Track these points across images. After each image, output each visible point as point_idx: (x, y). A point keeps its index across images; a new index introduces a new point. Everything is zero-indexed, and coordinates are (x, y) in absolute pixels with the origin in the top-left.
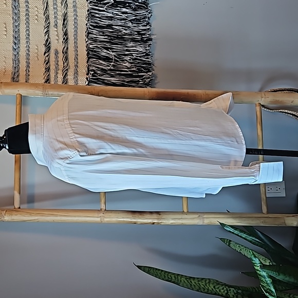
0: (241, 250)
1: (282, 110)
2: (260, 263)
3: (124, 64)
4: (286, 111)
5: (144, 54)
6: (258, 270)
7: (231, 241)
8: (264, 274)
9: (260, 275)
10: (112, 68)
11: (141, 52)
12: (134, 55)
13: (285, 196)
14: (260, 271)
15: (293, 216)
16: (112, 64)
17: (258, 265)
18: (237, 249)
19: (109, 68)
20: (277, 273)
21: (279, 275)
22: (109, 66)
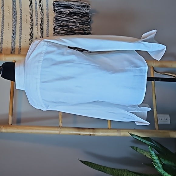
0: (143, 153)
7: (137, 148)
13: (170, 123)
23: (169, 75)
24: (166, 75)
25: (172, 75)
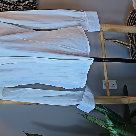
0: (94, 121)
1: (113, 40)
2: (112, 124)
3: (20, 8)
4: (115, 40)
5: (33, 3)
6: (111, 130)
7: (88, 115)
8: (115, 132)
9: (112, 133)
10: (12, 9)
11: (30, 1)
12: (26, 2)
13: (117, 89)
14: (112, 130)
15: (126, 97)
16: (12, 7)
17: (111, 126)
18: (91, 120)
19: (10, 9)
20: (124, 131)
21: (125, 132)
22: (10, 8)
23: (115, 41)
24: (112, 41)
25: (118, 41)
